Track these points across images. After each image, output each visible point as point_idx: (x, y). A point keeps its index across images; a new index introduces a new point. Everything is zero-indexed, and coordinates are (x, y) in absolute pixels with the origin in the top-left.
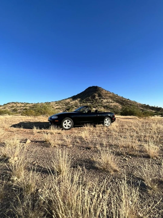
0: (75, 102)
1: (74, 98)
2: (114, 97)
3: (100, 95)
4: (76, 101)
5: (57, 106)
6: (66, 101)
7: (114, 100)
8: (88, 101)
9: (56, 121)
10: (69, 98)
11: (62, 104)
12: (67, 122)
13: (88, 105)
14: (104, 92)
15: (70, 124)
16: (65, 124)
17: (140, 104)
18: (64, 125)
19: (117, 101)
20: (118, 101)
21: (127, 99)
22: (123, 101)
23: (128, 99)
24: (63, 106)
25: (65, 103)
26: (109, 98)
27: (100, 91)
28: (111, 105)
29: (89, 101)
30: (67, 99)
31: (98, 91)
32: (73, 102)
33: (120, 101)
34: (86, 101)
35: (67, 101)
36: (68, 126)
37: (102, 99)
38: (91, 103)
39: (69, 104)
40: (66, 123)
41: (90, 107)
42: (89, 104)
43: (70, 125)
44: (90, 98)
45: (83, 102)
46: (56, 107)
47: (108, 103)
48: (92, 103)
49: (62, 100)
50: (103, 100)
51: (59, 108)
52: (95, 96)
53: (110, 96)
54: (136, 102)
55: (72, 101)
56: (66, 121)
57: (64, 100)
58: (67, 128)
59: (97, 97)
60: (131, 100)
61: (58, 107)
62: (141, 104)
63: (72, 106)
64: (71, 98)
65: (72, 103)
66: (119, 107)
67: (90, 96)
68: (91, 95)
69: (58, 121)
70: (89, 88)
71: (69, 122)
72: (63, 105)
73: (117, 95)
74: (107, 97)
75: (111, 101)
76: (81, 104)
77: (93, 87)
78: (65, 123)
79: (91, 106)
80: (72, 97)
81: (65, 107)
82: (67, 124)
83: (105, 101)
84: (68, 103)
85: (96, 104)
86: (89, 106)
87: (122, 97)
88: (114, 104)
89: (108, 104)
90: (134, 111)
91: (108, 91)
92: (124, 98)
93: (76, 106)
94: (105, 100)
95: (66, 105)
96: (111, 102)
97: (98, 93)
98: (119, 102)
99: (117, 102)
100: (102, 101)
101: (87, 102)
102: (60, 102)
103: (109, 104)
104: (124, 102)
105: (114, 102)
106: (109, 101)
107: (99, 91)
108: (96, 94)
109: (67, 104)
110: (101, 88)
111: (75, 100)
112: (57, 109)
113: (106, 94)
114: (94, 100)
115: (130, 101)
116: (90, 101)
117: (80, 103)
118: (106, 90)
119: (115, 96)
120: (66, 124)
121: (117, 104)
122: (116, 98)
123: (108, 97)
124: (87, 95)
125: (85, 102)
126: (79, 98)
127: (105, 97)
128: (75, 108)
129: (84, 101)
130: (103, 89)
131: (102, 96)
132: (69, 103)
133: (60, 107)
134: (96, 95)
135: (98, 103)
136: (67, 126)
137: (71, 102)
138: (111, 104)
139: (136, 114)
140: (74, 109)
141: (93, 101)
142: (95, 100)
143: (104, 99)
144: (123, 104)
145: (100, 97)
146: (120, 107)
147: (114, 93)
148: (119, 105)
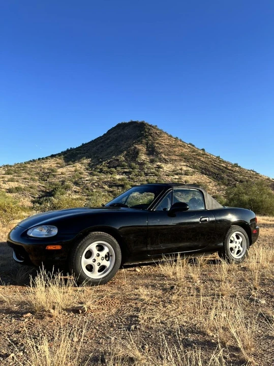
0: (73, 169)
1: (70, 156)
2: (195, 159)
3: (152, 151)
4: (78, 165)
5: (12, 180)
6: (42, 166)
7: (194, 167)
8: (115, 167)
9: (50, 248)
10: (53, 156)
11: (27, 176)
12: (95, 251)
13: (114, 180)
14: (164, 141)
15: (108, 257)
16: (90, 261)
17: (268, 179)
18: (84, 262)
19: (204, 171)
21: (233, 163)
22: (219, 169)
23: (236, 165)
24: (31, 183)
25: (38, 170)
26: (181, 160)
27: (153, 137)
28: (185, 182)
29: (119, 169)
30: (47, 158)
31: (146, 137)
32: (67, 171)
33: (212, 170)
34: (109, 167)
35: (46, 165)
36: (102, 268)
37: (159, 164)
38: (125, 173)
39: (54, 176)
40: (94, 256)
41: (123, 186)
42: (118, 177)
43: (107, 263)
44: (122, 158)
45: (101, 171)
46: (7, 186)
47: (177, 174)
48: (130, 173)
49: (28, 163)
50: (163, 165)
51: (18, 189)
52: (136, 153)
53: (182, 155)
54: (258, 174)
55: (62, 167)
56: (93, 246)
57: (34, 161)
58: (96, 275)
59: (143, 157)
61: (13, 185)
62: (271, 178)
63: (63, 182)
64: (59, 155)
65: (62, 174)
66: (210, 187)
67: (121, 152)
68: (126, 149)
69: (58, 247)
70: (119, 126)
71: (106, 250)
72: (34, 180)
73: (203, 150)
74: (174, 157)
75: (185, 168)
76: (95, 177)
77: (132, 123)
78: (89, 255)
79: (126, 184)
80: (64, 153)
81: (38, 184)
82: (99, 260)
83: (167, 167)
84: (51, 172)
85: (142, 178)
86: (120, 183)
87: (218, 157)
88: (194, 177)
89: (177, 177)
90: (262, 201)
91: (176, 138)
92: (224, 162)
93: (76, 184)
94: (169, 165)
95: (42, 179)
96: (186, 174)
97: (147, 144)
99: (202, 173)
100: (159, 167)
101: (113, 169)
102: (21, 167)
103: (180, 178)
104: (224, 172)
105: (194, 172)
106: (181, 169)
107: (150, 138)
108: (139, 147)
109: (45, 176)
110: (155, 127)
111: (74, 162)
112: (10, 191)
113: (171, 146)
114: (133, 164)
115: (241, 171)
116: (123, 166)
117: (91, 174)
118: (171, 136)
120: (95, 261)
121: (204, 179)
122: (199, 159)
123: (177, 158)
124: (113, 148)
125: (105, 169)
126: (88, 157)
127: (168, 155)
128: (75, 188)
129: (104, 166)
130: (161, 132)
131: (158, 153)
132: (53, 171)
133: (23, 186)
134: (142, 148)
135: (146, 174)
136: (97, 268)
137: (60, 170)
138: (185, 178)
139: (267, 209)
140: (69, 192)
141: (130, 167)
142: (137, 166)
143: (166, 162)
144: (222, 178)
145: (152, 157)
147: (193, 146)
148: (210, 182)
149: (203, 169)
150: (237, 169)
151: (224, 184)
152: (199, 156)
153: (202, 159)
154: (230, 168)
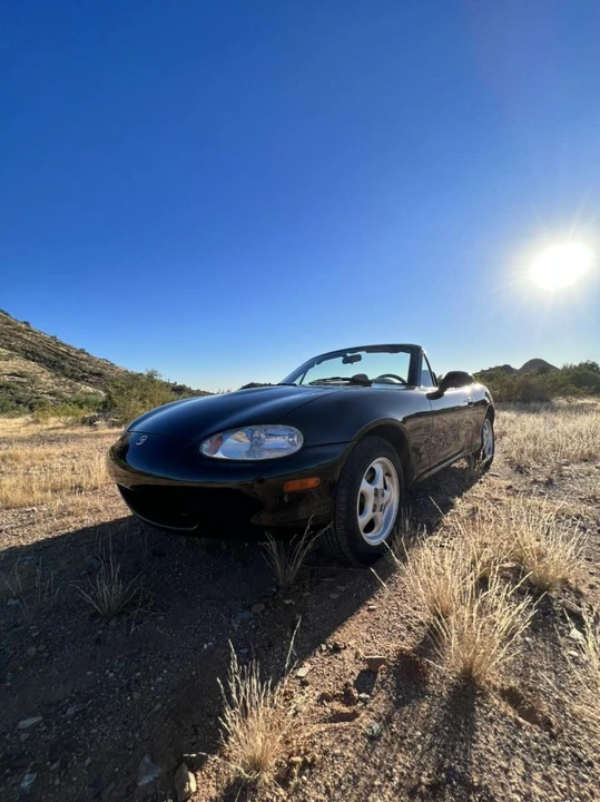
2: (11, 335)
7: (11, 348)
17: (126, 371)
19: (30, 355)
20: (32, 353)
21: (78, 348)
22: (57, 355)
23: (82, 351)
33: (44, 354)
54: (112, 364)
60: (93, 354)
62: (129, 371)
66: (42, 379)
73: (26, 323)
87: (54, 338)
88: (11, 363)
92: (63, 345)
98: (38, 355)
99: (28, 358)
104: (64, 359)
115: (90, 360)
119: (19, 329)
121: (31, 367)
122: (20, 337)
144: (62, 368)
146: (46, 379)
147: (7, 314)
148: (43, 372)
149: (27, 352)
150: (84, 356)
151: (66, 376)
152: (19, 331)
153: (25, 337)
154: (73, 354)
